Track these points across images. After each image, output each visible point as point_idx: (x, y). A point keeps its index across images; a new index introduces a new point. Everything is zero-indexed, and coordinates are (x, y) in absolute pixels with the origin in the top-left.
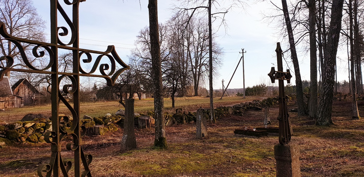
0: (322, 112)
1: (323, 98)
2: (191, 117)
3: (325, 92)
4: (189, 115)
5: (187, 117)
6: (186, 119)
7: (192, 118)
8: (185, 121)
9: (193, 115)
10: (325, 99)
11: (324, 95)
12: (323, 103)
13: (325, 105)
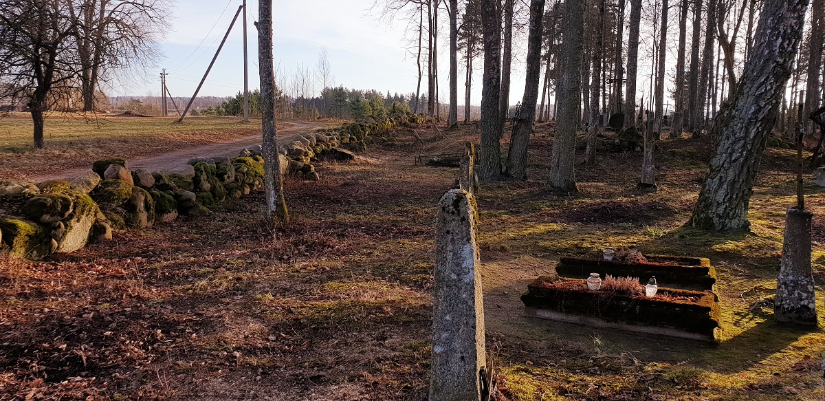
0: (734, 182)
1: (747, 132)
2: (167, 196)
3: (759, 109)
4: (157, 187)
5: (152, 195)
6: (147, 208)
7: (170, 202)
8: (143, 216)
9: (171, 189)
10: (752, 136)
11: (750, 123)
12: (742, 153)
13: (746, 159)
